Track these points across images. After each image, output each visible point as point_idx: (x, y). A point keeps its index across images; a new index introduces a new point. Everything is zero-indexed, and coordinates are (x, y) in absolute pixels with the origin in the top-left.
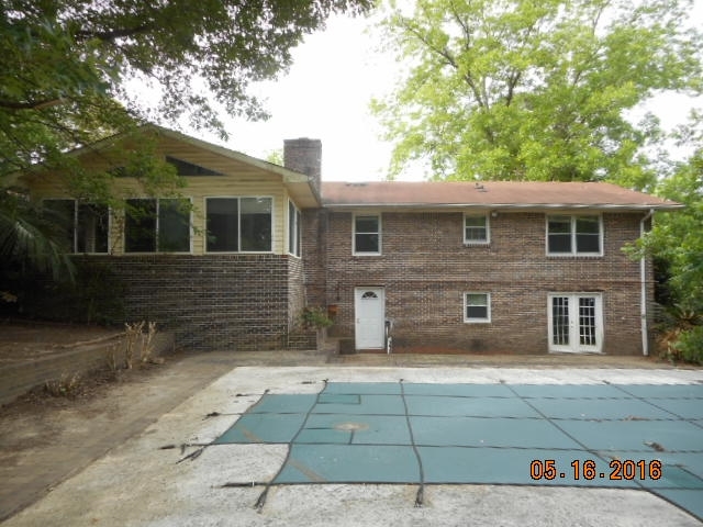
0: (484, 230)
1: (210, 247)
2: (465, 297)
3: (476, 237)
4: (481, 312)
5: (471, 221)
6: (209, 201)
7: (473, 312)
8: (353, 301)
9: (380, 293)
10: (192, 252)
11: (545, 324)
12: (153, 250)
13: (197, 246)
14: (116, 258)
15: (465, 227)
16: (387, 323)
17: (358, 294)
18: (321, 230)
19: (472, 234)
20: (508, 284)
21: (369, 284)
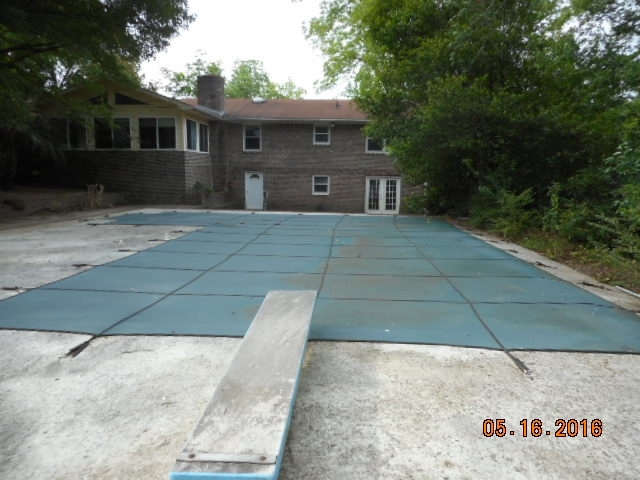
0: (327, 136)
1: (142, 146)
2: (313, 180)
3: (321, 140)
4: (324, 189)
5: (319, 129)
6: (141, 120)
7: (318, 188)
8: (243, 179)
9: (261, 176)
10: (132, 149)
11: (364, 196)
12: (111, 147)
13: (135, 146)
14: (89, 152)
15: (315, 134)
16: (265, 194)
17: (247, 176)
18: (221, 134)
19: (319, 138)
20: (340, 171)
21: (254, 169)
